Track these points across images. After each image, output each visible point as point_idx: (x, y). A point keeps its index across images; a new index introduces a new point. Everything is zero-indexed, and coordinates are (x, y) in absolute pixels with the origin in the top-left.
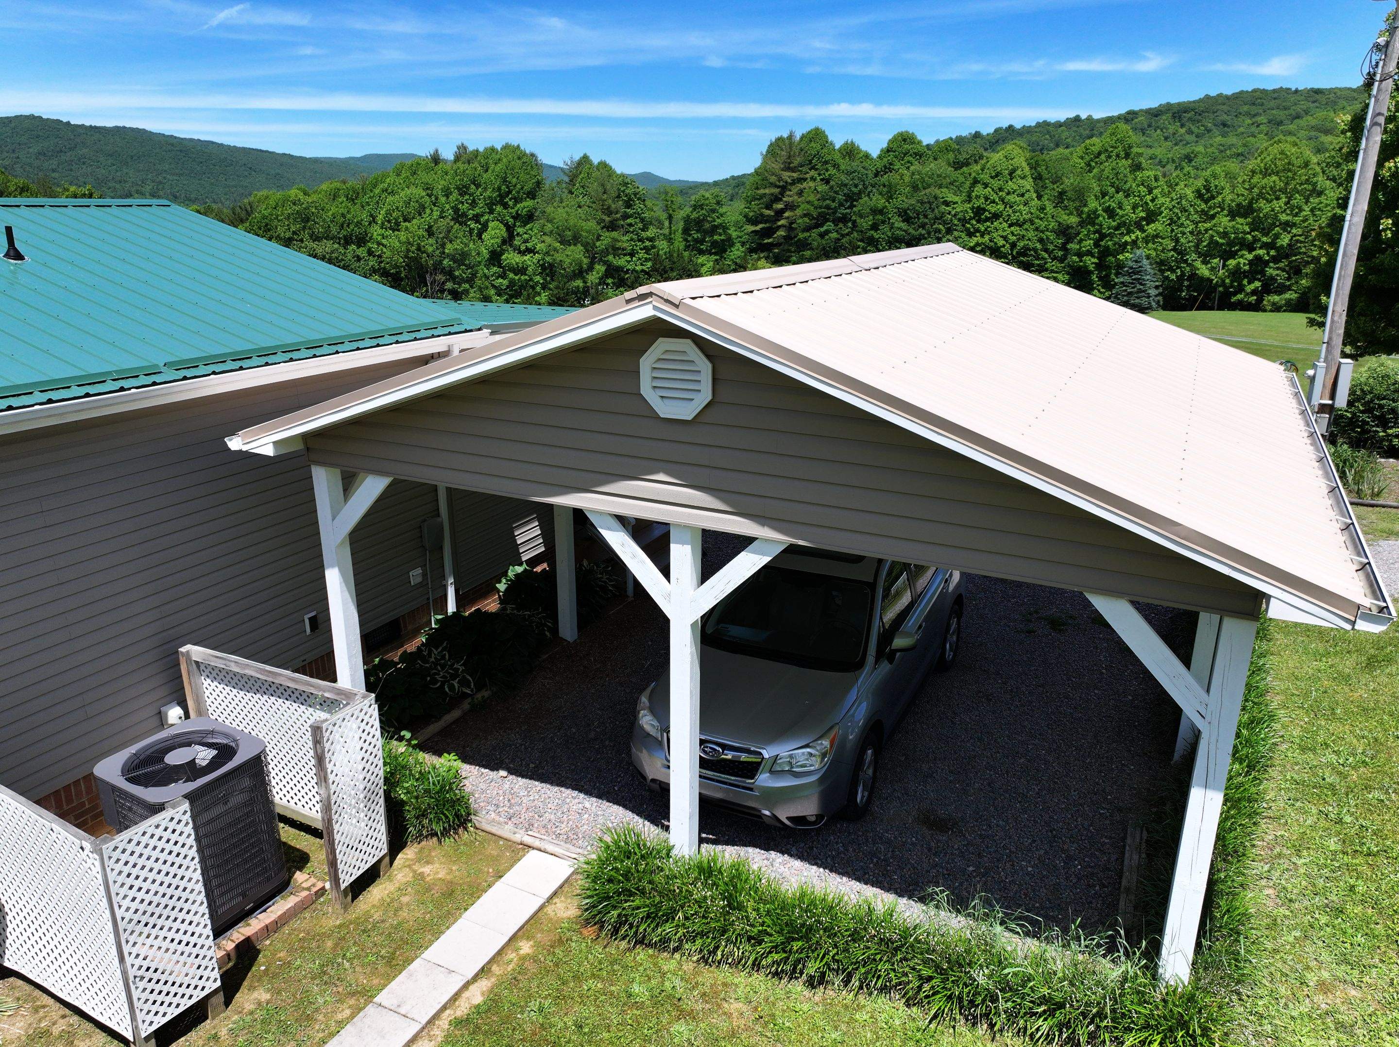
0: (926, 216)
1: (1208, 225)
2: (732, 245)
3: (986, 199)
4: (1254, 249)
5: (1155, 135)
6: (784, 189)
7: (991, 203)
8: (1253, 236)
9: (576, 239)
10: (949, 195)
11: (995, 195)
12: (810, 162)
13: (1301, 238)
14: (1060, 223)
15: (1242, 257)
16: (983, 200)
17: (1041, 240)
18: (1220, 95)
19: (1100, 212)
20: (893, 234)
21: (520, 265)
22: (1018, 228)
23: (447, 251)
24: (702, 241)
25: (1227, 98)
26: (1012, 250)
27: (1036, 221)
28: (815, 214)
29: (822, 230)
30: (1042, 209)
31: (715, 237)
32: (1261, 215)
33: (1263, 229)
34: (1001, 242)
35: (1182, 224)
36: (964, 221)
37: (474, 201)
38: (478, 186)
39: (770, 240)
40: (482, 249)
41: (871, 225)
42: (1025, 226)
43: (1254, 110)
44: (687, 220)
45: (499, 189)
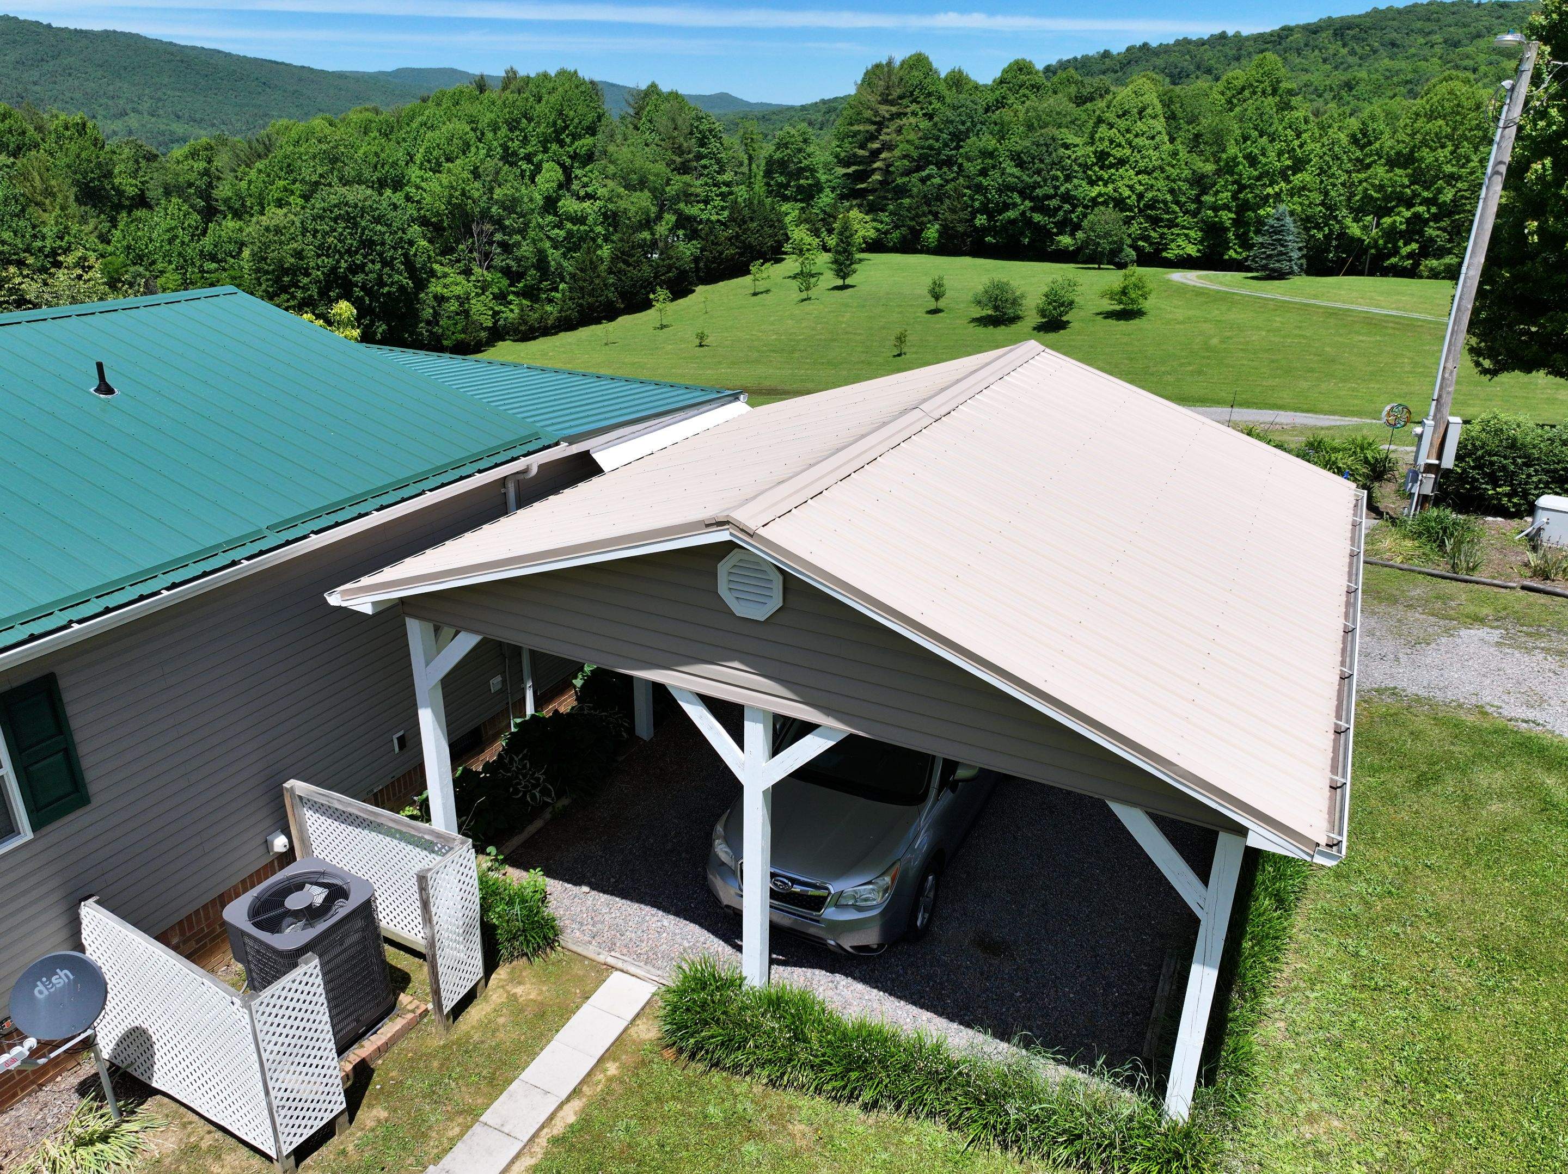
0: (1042, 161)
1: (1362, 176)
2: (821, 190)
3: (1111, 142)
4: (1413, 205)
5: (1312, 56)
6: (880, 125)
7: (1116, 146)
8: (1413, 191)
9: (642, 184)
10: (1068, 136)
11: (1121, 138)
12: (912, 94)
13: (1467, 194)
14: (1194, 171)
15: (1398, 214)
16: (1107, 143)
17: (1172, 191)
18: (1390, 9)
19: (1241, 159)
20: (1004, 181)
21: (579, 214)
22: (1146, 177)
23: (495, 197)
24: (786, 186)
25: (1399, 12)
26: (1138, 202)
27: (1167, 168)
28: (915, 155)
29: (924, 174)
30: (1175, 154)
31: (802, 182)
32: (1423, 166)
33: (1425, 182)
34: (1127, 193)
35: (1334, 174)
36: (1085, 167)
37: (525, 137)
38: (530, 120)
39: (863, 186)
40: (536, 194)
41: (979, 170)
42: (1155, 175)
43: (1429, 26)
44: (770, 162)
45: (555, 124)
